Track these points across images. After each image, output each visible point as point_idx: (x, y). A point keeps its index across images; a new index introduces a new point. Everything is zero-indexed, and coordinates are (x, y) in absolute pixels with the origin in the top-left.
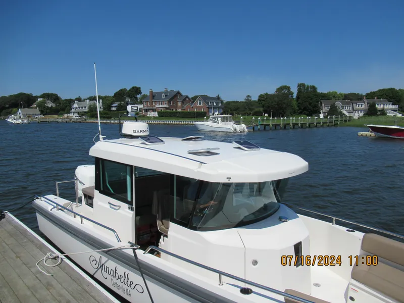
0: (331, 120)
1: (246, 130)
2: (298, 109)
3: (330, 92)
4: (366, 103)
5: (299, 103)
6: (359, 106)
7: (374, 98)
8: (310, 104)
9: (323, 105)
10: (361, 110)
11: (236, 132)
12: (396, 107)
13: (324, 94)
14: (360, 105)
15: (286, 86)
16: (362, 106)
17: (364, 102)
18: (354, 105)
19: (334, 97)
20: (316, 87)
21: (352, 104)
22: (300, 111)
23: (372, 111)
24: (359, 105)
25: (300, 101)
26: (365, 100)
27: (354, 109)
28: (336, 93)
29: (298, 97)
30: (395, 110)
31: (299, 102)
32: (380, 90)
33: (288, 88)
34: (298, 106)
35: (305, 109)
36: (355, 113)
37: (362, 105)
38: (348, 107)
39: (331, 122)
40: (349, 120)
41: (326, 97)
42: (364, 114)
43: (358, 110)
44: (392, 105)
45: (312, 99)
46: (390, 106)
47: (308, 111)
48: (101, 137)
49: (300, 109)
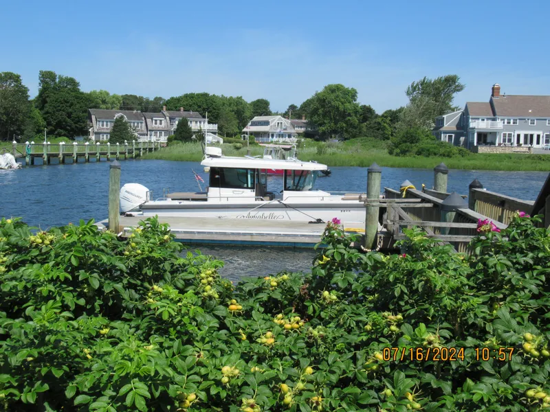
0: (130, 147)
2: (45, 123)
3: (95, 92)
4: (167, 118)
5: (47, 113)
6: (156, 123)
7: (179, 110)
8: (69, 115)
9: (93, 118)
10: (161, 131)
12: (215, 127)
13: (87, 94)
14: (158, 122)
16: (161, 124)
17: (165, 117)
18: (149, 121)
19: (104, 102)
20: (77, 81)
21: (145, 119)
22: (50, 127)
23: (183, 134)
24: (156, 121)
25: (48, 108)
26: (166, 113)
27: (149, 128)
28: (108, 94)
29: (42, 99)
30: (214, 133)
31: (46, 109)
32: (186, 96)
33: (16, 79)
34: (45, 119)
35: (59, 125)
36: (151, 135)
37: (161, 121)
38: (138, 123)
39: (130, 152)
40: (155, 149)
41: (92, 103)
42: (170, 140)
43: (156, 131)
44: (209, 123)
45: (72, 104)
46: (206, 126)
47: (66, 130)
49: (49, 124)
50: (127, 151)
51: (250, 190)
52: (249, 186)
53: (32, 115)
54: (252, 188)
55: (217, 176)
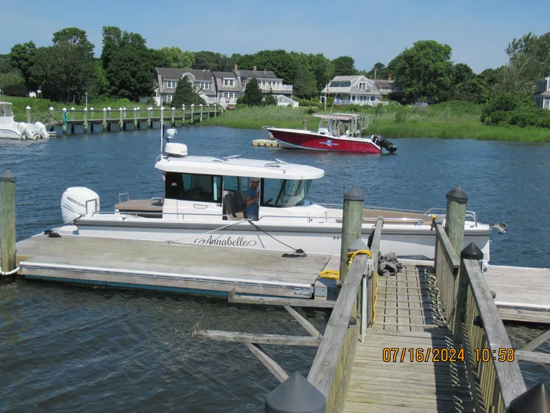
0: (188, 113)
1: (47, 135)
2: (108, 83)
3: (166, 49)
4: (239, 78)
5: (111, 72)
6: (226, 84)
7: (252, 69)
8: (133, 74)
9: (160, 77)
10: (231, 92)
11: (27, 139)
12: (289, 88)
13: (157, 52)
14: (229, 82)
15: (76, 30)
16: (231, 84)
17: (236, 76)
18: (219, 80)
19: (175, 59)
20: (143, 38)
21: (215, 78)
22: (113, 88)
23: (252, 97)
24: (226, 81)
25: (111, 66)
26: (237, 72)
27: (219, 89)
28: (180, 51)
29: (106, 59)
30: (287, 95)
31: (109, 69)
32: (261, 53)
33: (82, 34)
34: (108, 78)
35: (123, 85)
36: (220, 97)
37: (231, 81)
38: (207, 83)
39: (188, 117)
40: (218, 114)
41: (161, 60)
42: (238, 102)
43: (226, 92)
44: (284, 83)
45: (137, 63)
46: (279, 87)
47: (130, 90)
48: (162, 156)
49: (112, 84)
50: (184, 116)
51: (215, 204)
52: (216, 198)
53: (94, 74)
54: (219, 201)
55: (174, 184)
